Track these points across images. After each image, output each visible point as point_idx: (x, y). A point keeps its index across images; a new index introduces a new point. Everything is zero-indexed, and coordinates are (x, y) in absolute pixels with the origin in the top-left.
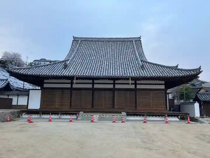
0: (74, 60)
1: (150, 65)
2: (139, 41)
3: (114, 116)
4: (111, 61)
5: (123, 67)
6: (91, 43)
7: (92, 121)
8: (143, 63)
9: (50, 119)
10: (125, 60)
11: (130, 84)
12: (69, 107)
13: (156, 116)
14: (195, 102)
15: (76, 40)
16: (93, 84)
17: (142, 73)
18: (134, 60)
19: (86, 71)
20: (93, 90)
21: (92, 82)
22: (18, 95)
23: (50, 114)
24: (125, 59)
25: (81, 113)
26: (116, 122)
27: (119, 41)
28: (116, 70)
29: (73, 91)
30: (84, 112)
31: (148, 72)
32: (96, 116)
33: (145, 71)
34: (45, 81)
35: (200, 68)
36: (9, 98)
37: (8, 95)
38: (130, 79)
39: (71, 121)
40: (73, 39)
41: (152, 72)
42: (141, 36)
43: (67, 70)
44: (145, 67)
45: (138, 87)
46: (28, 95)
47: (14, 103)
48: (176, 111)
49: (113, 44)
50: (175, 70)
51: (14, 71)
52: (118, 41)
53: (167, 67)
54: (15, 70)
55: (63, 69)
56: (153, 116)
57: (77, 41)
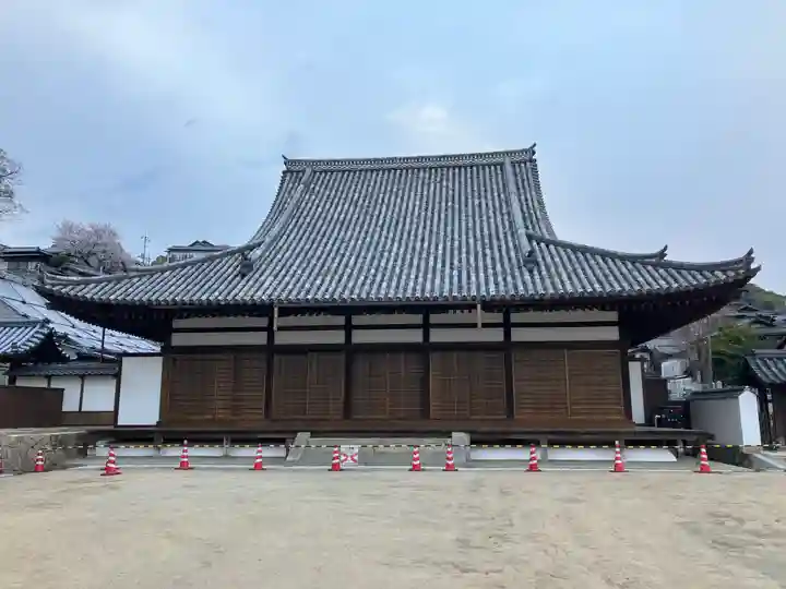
0: (280, 244)
1: (563, 253)
2: (528, 164)
3: (415, 447)
4: (415, 241)
5: (456, 262)
6: (350, 178)
7: (336, 468)
8: (535, 243)
9: (186, 460)
10: (467, 238)
11: (480, 325)
12: (263, 417)
13: (587, 444)
14: (742, 390)
15: (294, 170)
16: (348, 328)
17: (524, 283)
18: (501, 236)
19: (318, 282)
20: (350, 350)
21: (343, 323)
22: (83, 377)
23: (186, 442)
24: (467, 234)
25: (303, 437)
26: (423, 470)
27: (454, 168)
28: (430, 276)
29: (276, 358)
30: (314, 434)
31: (551, 277)
32: (350, 449)
33: (537, 277)
34: (177, 324)
35: (749, 258)
36: (52, 386)
37: (49, 378)
38: (479, 306)
39: (258, 467)
40: (284, 168)
41: (565, 277)
42: (535, 145)
43: (251, 283)
44: (540, 259)
45: (518, 335)
46: (118, 376)
47: (70, 404)
48: (673, 425)
49: (430, 178)
50: (655, 266)
51: (63, 291)
52: (448, 168)
53: (624, 258)
54: (65, 286)
55: (238, 278)
56: (575, 444)
57: (298, 172)
